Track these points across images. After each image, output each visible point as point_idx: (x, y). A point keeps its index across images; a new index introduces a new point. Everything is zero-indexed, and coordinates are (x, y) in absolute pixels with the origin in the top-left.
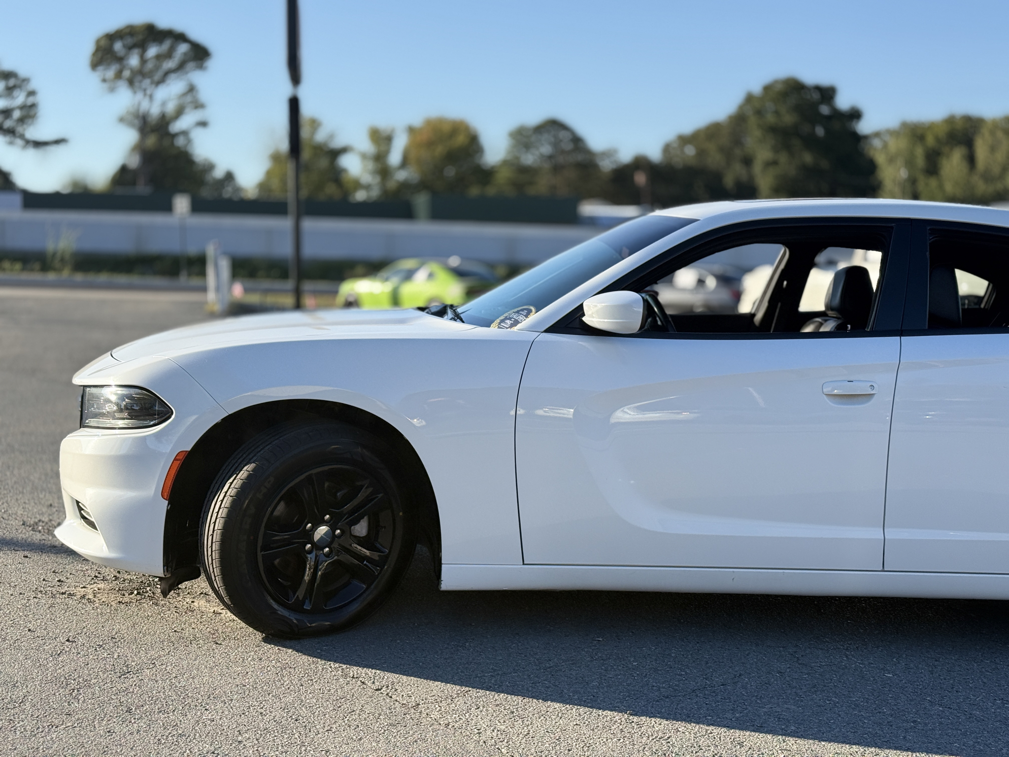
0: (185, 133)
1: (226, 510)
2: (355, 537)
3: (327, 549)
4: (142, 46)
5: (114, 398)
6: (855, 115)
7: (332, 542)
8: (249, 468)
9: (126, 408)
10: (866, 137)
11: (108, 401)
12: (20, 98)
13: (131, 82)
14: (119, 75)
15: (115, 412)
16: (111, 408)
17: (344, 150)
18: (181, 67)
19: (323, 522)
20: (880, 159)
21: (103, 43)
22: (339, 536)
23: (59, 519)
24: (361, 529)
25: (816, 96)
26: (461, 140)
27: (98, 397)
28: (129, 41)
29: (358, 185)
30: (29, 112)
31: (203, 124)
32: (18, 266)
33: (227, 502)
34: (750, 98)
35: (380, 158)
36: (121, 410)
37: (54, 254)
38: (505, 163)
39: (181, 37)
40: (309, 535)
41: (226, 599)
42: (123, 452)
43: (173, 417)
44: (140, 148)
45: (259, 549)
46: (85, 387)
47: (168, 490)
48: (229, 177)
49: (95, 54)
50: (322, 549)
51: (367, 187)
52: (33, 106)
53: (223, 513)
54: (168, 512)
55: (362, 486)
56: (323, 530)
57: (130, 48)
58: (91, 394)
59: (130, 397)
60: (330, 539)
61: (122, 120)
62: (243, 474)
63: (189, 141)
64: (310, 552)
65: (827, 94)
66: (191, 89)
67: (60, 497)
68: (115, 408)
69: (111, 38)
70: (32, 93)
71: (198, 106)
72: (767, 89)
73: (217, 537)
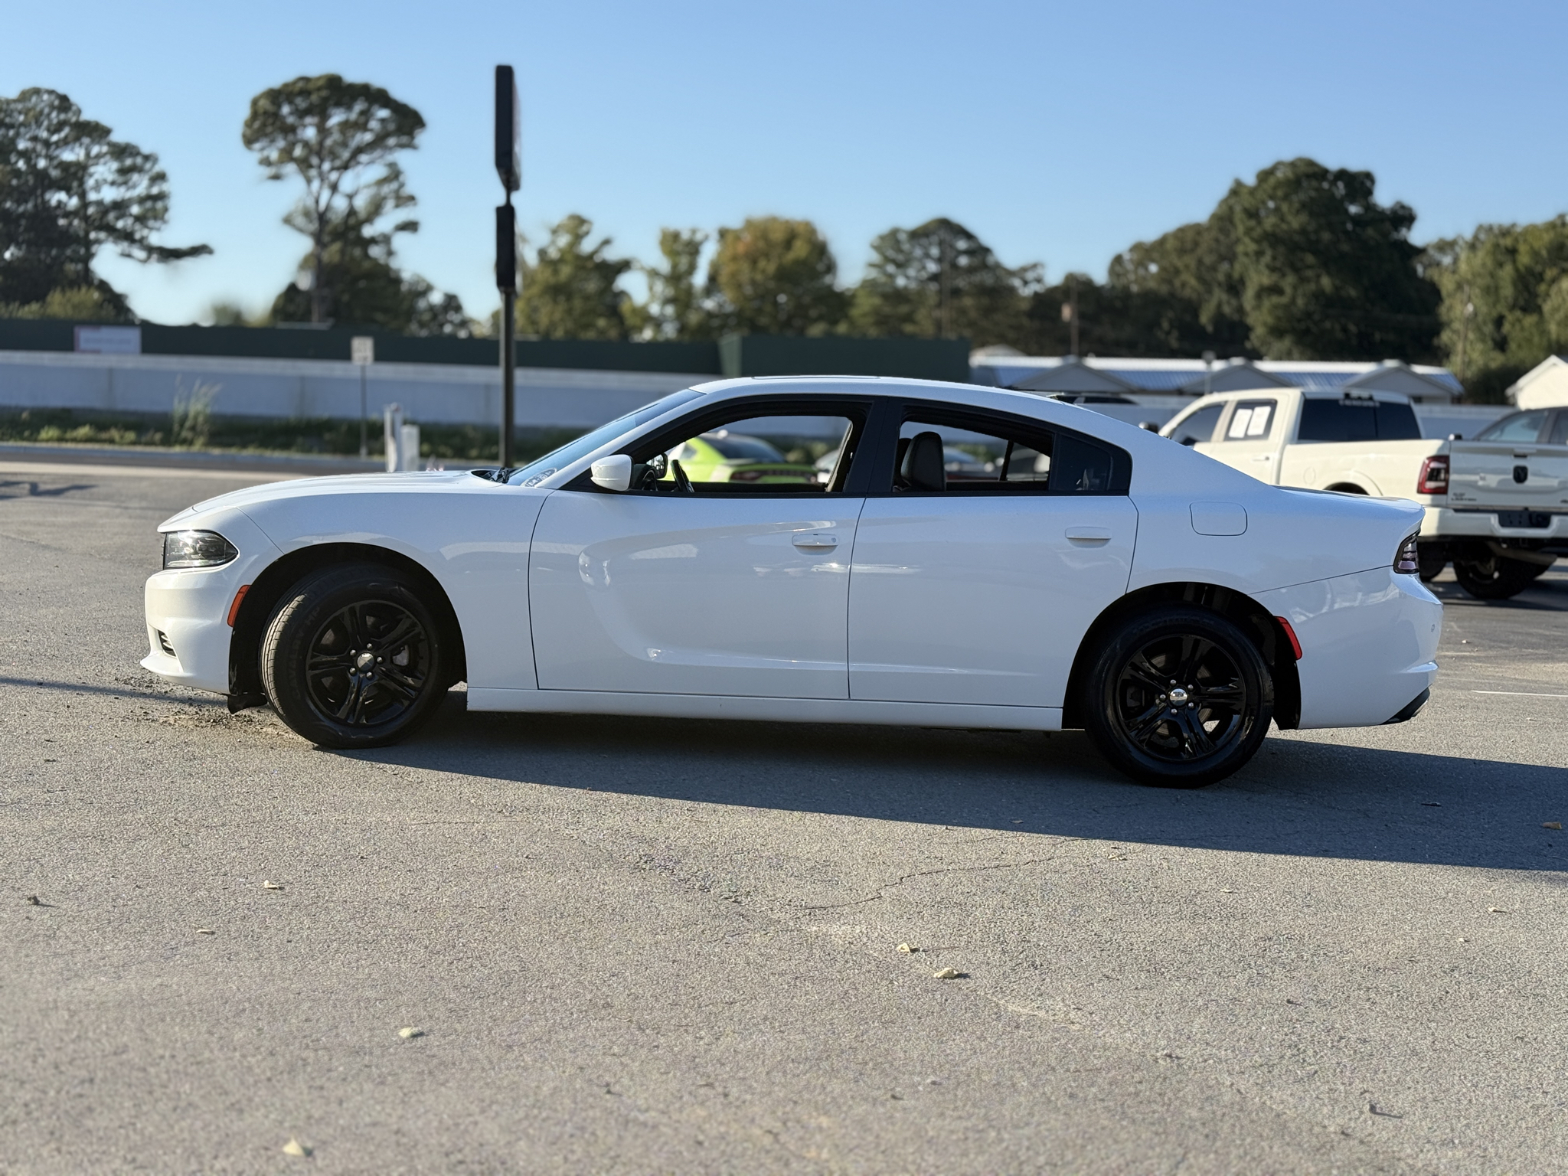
0: (386, 239)
1: (279, 633)
2: (397, 665)
3: (370, 674)
4: (321, 112)
5: (190, 542)
6: (1404, 217)
7: (374, 667)
8: (299, 598)
9: (200, 549)
10: (1420, 251)
11: (186, 545)
12: (141, 185)
13: (304, 165)
14: (287, 155)
15: (191, 554)
16: (188, 550)
17: (624, 266)
18: (378, 142)
19: (365, 650)
20: (1447, 284)
21: (264, 104)
22: (381, 663)
23: (146, 651)
24: (402, 659)
25: (1341, 188)
26: (800, 250)
27: (178, 541)
28: (301, 103)
29: (646, 318)
30: (155, 207)
31: (410, 226)
32: (131, 436)
33: (280, 627)
34: (1237, 190)
35: (677, 278)
36: (196, 553)
37: (184, 418)
38: (869, 285)
39: (380, 97)
40: (353, 661)
41: (280, 710)
42: (199, 586)
43: (238, 556)
44: (314, 263)
45: (307, 667)
46: (167, 533)
47: (232, 619)
48: (452, 303)
49: (249, 124)
50: (366, 672)
51: (657, 323)
52: (161, 197)
53: (277, 635)
54: (233, 637)
55: (401, 620)
56: (367, 656)
57: (302, 114)
58: (172, 540)
59: (202, 540)
60: (372, 666)
61: (288, 221)
62: (294, 604)
63: (390, 253)
64: (353, 675)
65: (1360, 184)
66: (394, 174)
67: (145, 631)
68: (192, 551)
69: (277, 96)
70: (161, 177)
71: (405, 200)
72: (1264, 176)
73: (271, 656)
